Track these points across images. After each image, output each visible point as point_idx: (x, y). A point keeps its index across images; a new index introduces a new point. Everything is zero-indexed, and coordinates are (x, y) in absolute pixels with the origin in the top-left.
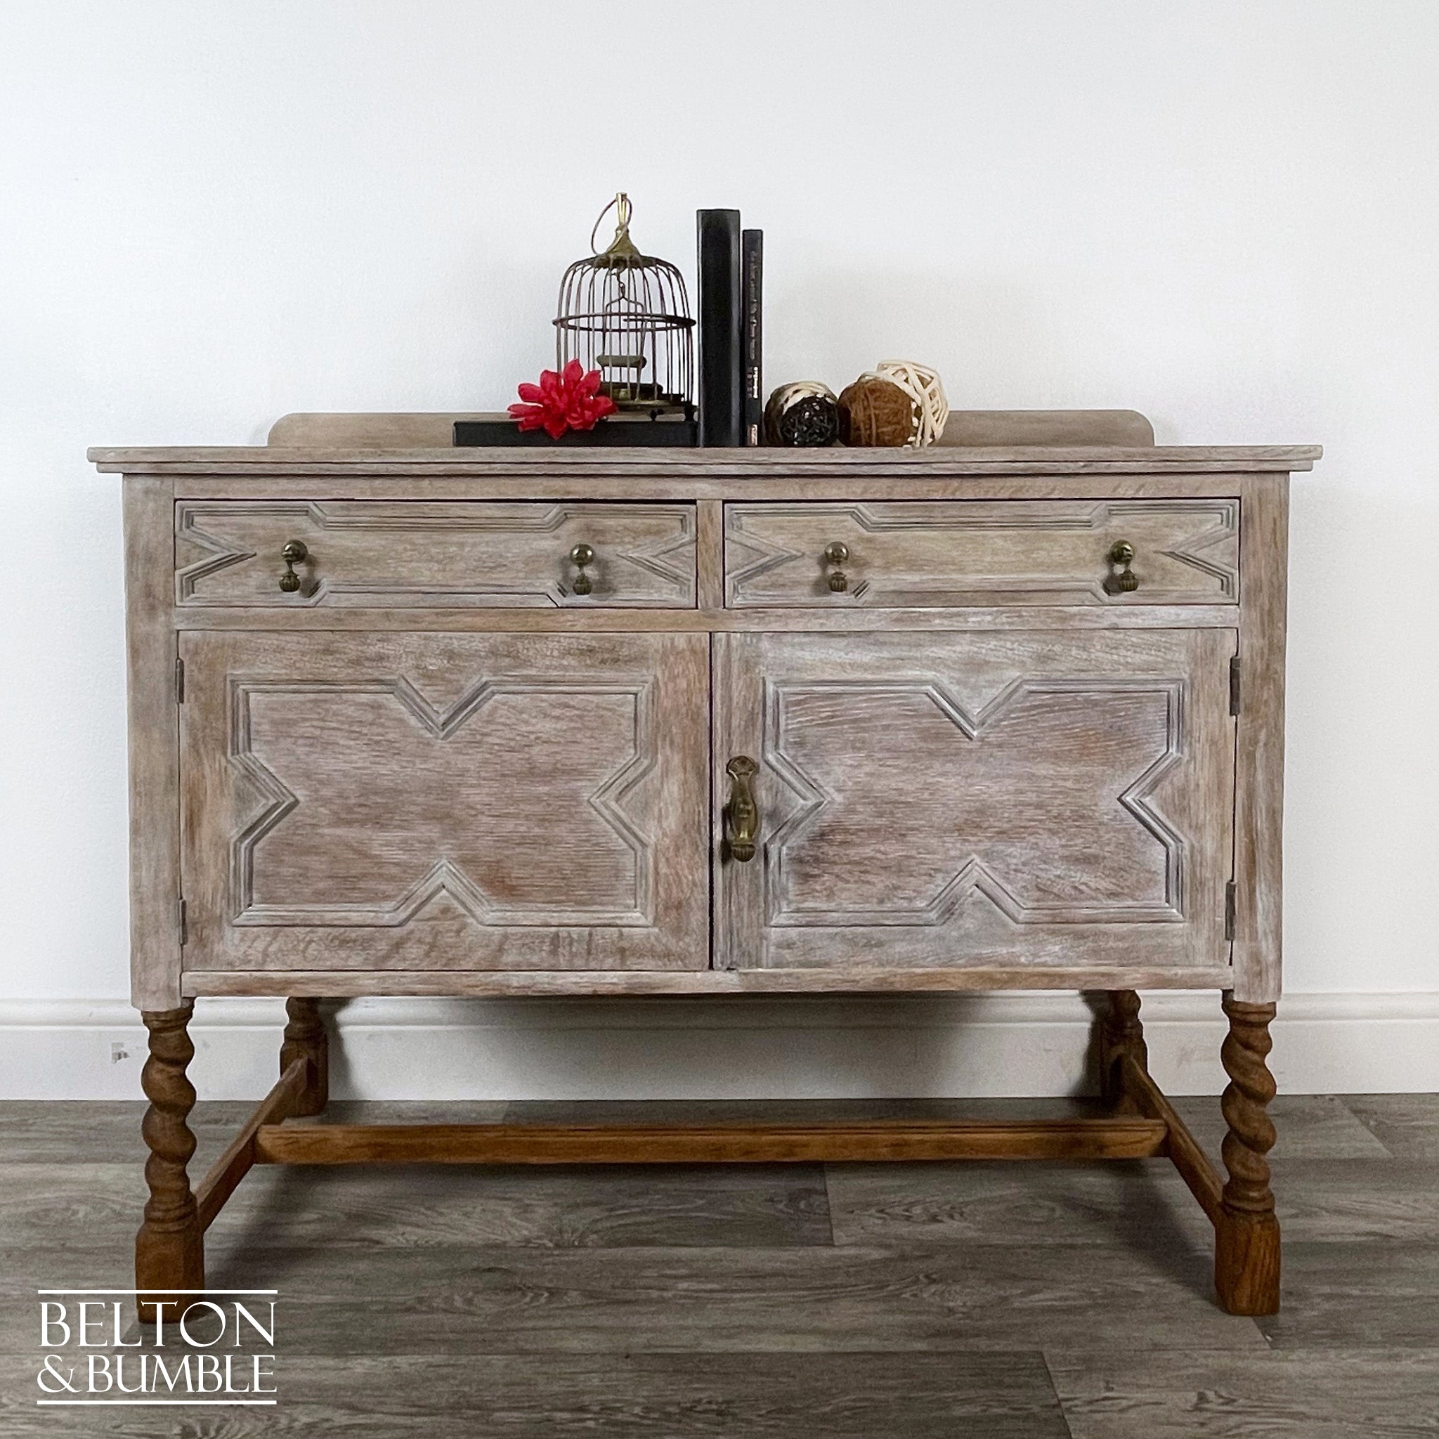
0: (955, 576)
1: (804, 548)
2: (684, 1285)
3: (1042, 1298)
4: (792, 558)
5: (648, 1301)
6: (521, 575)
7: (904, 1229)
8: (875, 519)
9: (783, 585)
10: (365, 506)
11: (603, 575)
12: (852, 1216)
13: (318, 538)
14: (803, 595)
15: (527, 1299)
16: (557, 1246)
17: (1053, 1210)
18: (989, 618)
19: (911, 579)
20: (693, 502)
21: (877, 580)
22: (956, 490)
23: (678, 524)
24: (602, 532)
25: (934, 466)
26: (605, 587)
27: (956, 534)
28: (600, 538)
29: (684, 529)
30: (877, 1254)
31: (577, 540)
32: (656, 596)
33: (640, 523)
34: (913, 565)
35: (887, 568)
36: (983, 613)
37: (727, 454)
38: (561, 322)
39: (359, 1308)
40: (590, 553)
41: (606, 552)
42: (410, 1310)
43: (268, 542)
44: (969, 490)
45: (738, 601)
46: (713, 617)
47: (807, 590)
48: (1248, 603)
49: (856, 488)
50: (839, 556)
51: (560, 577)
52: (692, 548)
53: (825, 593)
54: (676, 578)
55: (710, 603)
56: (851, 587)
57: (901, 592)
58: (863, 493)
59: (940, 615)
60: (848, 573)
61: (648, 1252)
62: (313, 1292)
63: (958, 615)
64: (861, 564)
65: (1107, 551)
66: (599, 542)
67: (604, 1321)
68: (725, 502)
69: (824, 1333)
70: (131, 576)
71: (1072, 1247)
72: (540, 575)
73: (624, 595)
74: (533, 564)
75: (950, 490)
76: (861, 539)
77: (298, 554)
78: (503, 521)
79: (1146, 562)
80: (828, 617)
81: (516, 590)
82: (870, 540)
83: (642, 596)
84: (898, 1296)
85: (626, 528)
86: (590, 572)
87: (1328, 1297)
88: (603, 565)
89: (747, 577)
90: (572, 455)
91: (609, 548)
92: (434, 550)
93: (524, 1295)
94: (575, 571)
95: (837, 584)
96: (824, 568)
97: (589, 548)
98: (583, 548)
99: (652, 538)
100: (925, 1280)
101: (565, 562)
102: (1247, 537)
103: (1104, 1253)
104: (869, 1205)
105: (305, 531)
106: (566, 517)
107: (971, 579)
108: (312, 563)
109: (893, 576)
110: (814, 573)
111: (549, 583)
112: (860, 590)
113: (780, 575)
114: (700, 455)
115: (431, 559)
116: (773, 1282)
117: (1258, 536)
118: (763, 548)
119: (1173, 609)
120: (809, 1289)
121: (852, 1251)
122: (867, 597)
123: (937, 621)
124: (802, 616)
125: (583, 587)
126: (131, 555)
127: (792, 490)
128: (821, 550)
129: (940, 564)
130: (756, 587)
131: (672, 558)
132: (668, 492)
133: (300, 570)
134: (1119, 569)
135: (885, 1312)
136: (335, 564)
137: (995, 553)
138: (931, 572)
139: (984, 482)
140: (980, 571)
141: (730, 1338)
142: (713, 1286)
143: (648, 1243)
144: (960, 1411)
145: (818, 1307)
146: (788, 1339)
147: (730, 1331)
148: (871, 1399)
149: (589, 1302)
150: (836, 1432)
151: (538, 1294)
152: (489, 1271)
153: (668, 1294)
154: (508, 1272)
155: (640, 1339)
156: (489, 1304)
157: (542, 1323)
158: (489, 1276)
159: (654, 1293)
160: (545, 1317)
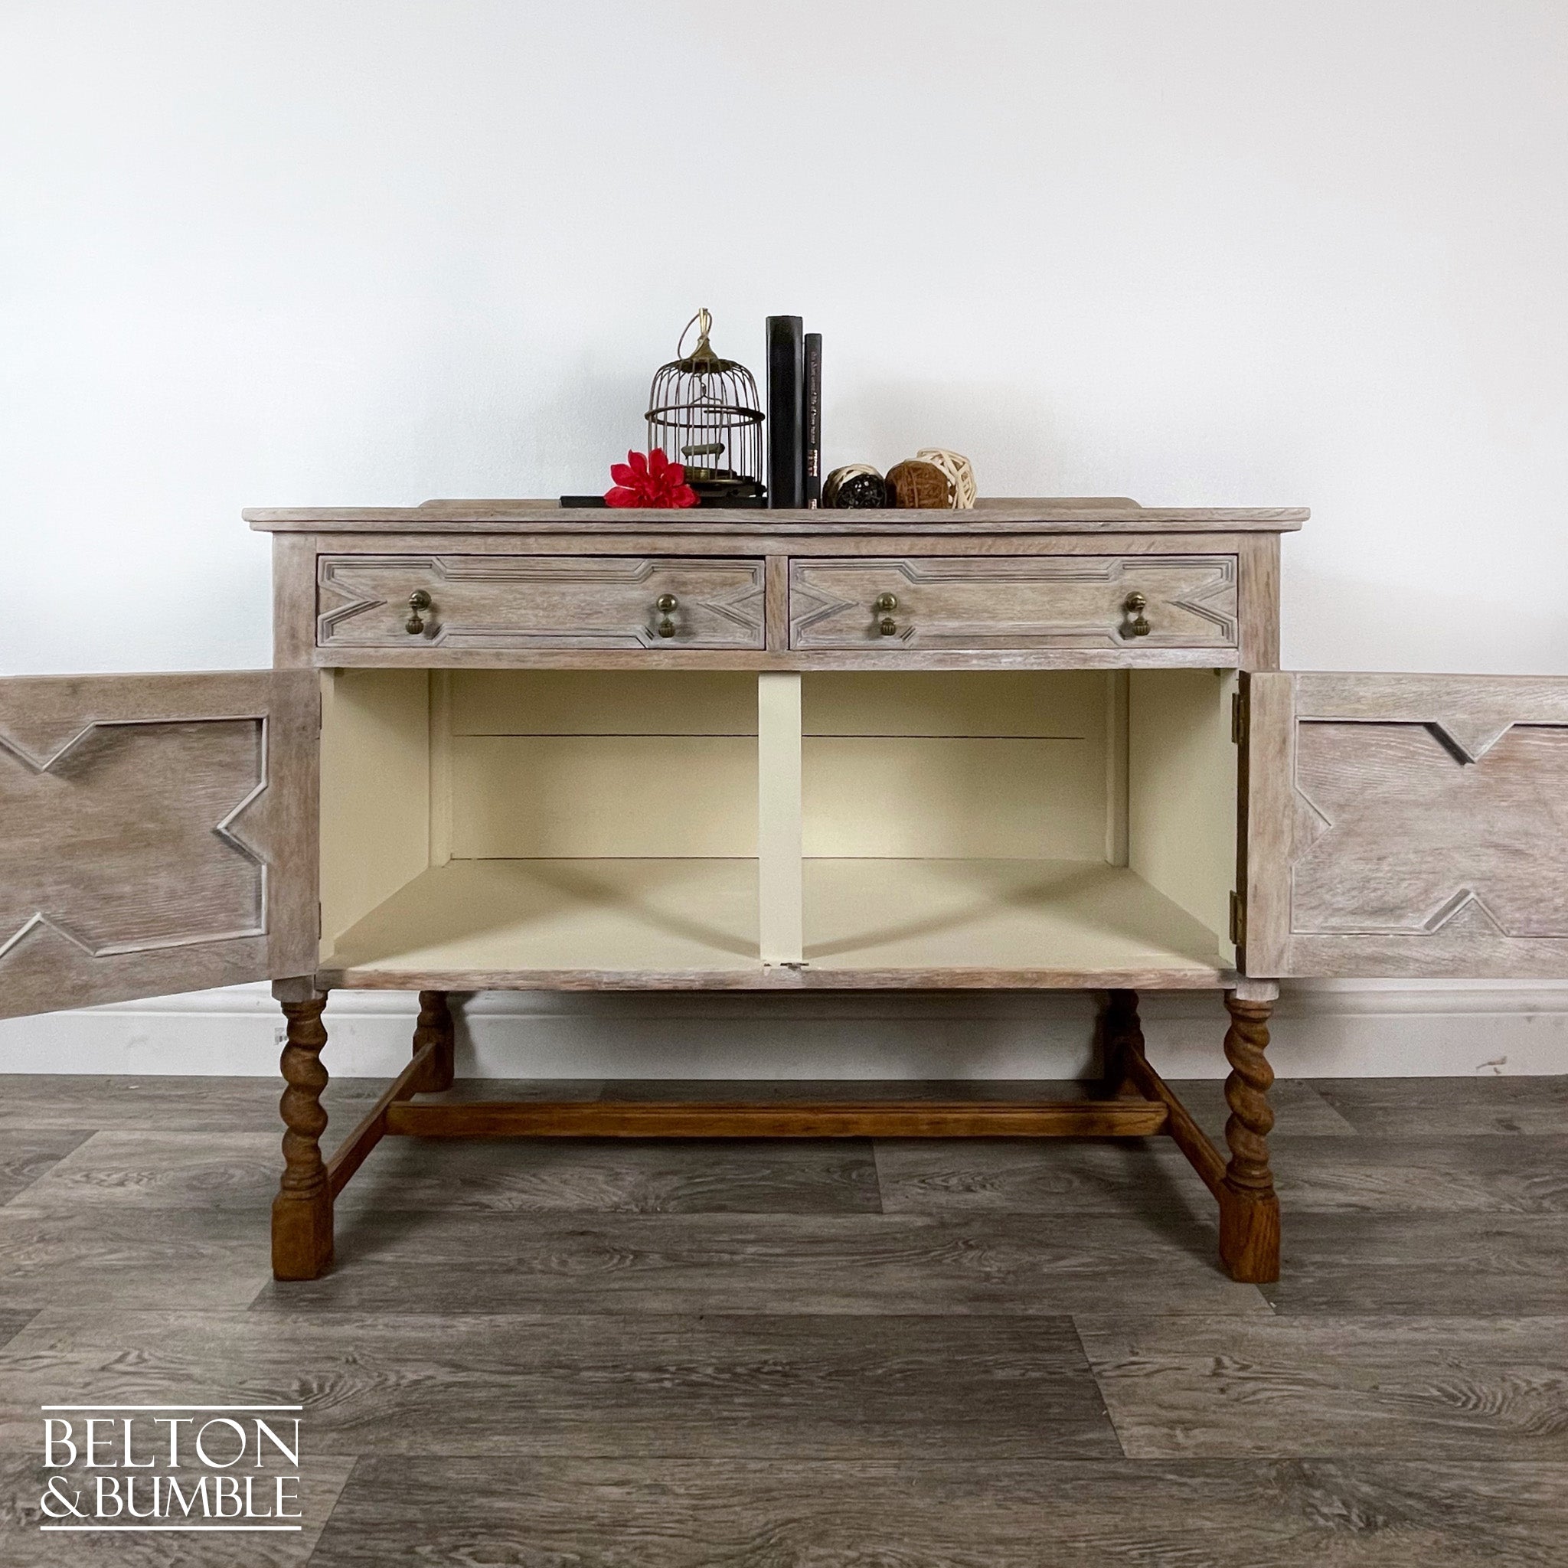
0: (990, 623)
1: (859, 597)
2: (751, 1249)
3: (1065, 1265)
4: (849, 606)
5: (722, 1264)
6: (615, 621)
7: (942, 1198)
8: (920, 572)
9: (841, 631)
10: (481, 560)
11: (685, 620)
12: (897, 1186)
13: (438, 587)
14: (857, 639)
15: (615, 1261)
16: (643, 1211)
17: (1070, 1182)
18: (1020, 659)
19: (951, 625)
20: (762, 557)
21: (922, 626)
22: (990, 547)
23: (750, 577)
24: (684, 584)
25: (972, 525)
26: (686, 632)
27: (990, 586)
28: (683, 589)
29: (755, 581)
30: (920, 1221)
31: (663, 590)
32: (730, 639)
33: (716, 575)
34: (953, 613)
35: (931, 615)
36: (1015, 655)
37: (793, 515)
38: (651, 416)
39: (467, 1268)
40: (673, 602)
41: (685, 601)
42: (510, 1271)
43: (394, 591)
44: (1002, 546)
45: (801, 644)
46: (778, 657)
47: (860, 634)
48: (1246, 646)
49: (905, 545)
50: (889, 604)
51: (647, 623)
52: (761, 597)
53: (877, 637)
54: (747, 623)
55: (777, 646)
56: (899, 632)
57: (943, 637)
58: (910, 549)
59: (976, 656)
60: (897, 620)
61: (721, 1217)
62: (428, 1252)
63: (992, 656)
64: (908, 612)
65: (1122, 601)
66: (681, 592)
67: (681, 1283)
68: (790, 557)
69: (875, 1296)
70: (278, 618)
71: (1091, 1216)
72: (631, 621)
73: (703, 638)
74: (625, 610)
75: (984, 548)
76: (908, 590)
77: (423, 602)
78: (599, 573)
79: (1156, 610)
80: (879, 657)
81: (610, 633)
82: (915, 591)
83: (718, 640)
84: (940, 1261)
85: (705, 581)
86: (673, 618)
87: (1321, 1265)
88: (685, 612)
89: (810, 622)
90: (658, 515)
91: (689, 598)
92: (539, 600)
93: (611, 1258)
94: (661, 617)
95: (887, 629)
96: (876, 616)
97: (673, 597)
98: (668, 597)
99: (728, 588)
100: (963, 1247)
101: (652, 610)
102: (1244, 589)
103: (1120, 1222)
104: (911, 1177)
105: (427, 582)
106: (653, 571)
107: (1005, 626)
108: (435, 610)
109: (936, 623)
110: (867, 620)
111: (639, 628)
112: (907, 634)
113: (838, 621)
114: (767, 515)
115: (538, 607)
116: (830, 1247)
117: (1253, 588)
118: (822, 598)
119: (1179, 652)
120: (861, 1254)
121: (897, 1219)
122: (913, 641)
123: (975, 662)
124: (856, 657)
125: (667, 631)
126: (279, 602)
127: (848, 547)
128: (873, 600)
129: (974, 612)
130: (816, 632)
131: (744, 606)
132: (740, 548)
133: (425, 616)
134: (1133, 617)
135: (930, 1277)
136: (454, 610)
137: (1024, 602)
138: (968, 619)
139: (1015, 540)
140: (1011, 619)
141: (792, 1300)
142: (778, 1251)
143: (721, 1209)
144: (1000, 1375)
145: (871, 1271)
146: (844, 1301)
147: (793, 1294)
148: (921, 1362)
149: (669, 1264)
150: (890, 1394)
151: (623, 1257)
152: (583, 1233)
153: (738, 1257)
154: (598, 1235)
155: (713, 1301)
156: (581, 1266)
157: (626, 1285)
158: (585, 1238)
159: (726, 1257)
160: (628, 1279)
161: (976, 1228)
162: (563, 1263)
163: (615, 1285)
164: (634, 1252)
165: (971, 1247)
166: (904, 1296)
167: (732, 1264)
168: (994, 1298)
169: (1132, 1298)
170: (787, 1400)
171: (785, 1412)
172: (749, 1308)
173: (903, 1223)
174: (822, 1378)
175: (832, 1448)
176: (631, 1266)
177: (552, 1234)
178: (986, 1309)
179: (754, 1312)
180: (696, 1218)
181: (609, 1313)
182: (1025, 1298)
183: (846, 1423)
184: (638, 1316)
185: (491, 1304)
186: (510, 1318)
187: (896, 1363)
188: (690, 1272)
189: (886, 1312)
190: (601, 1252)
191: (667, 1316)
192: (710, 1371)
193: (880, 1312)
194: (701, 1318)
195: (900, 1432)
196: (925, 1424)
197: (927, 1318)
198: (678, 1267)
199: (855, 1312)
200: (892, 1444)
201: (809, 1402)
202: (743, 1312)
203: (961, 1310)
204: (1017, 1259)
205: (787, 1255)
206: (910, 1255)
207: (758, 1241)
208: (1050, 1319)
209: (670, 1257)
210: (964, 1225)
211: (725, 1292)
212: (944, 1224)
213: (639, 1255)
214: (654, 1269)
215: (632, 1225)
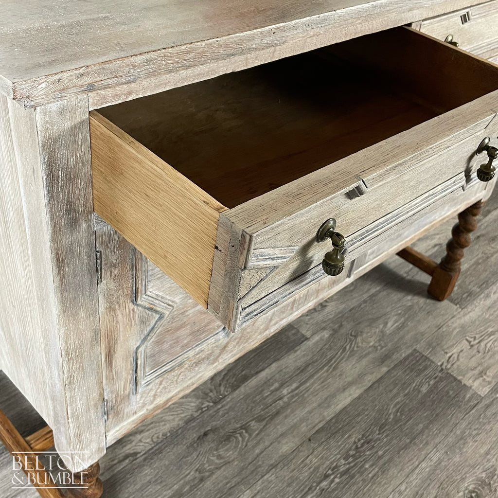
2: (285, 392)
5: (284, 408)
15: (240, 439)
16: (215, 403)
42: (202, 480)
61: (253, 382)
67: (281, 429)
68: (423, 21)
69: (352, 383)
84: (353, 350)
93: (236, 438)
100: (353, 338)
116: (311, 369)
120: (325, 365)
121: (317, 337)
135: (358, 361)
141: (329, 406)
142: (295, 385)
143: (245, 379)
144: (424, 389)
145: (338, 372)
146: (347, 393)
147: (326, 403)
148: (398, 403)
149: (264, 423)
150: (405, 424)
151: (241, 434)
152: (206, 434)
153: (285, 399)
154: (214, 430)
155: (304, 428)
156: (229, 452)
157: (261, 447)
158: (210, 437)
159: (281, 402)
160: (258, 443)
162: (219, 457)
163: (257, 451)
164: (241, 428)
165: (356, 337)
166: (361, 376)
167: (287, 405)
168: (387, 357)
169: (422, 328)
170: (380, 453)
171: (386, 458)
172: (320, 422)
174: (379, 434)
175: (414, 460)
176: (250, 435)
177: (192, 445)
178: (390, 363)
179: (324, 422)
180: (243, 389)
181: (274, 466)
182: (396, 349)
183: (406, 447)
184: (285, 460)
187: (392, 410)
188: (277, 420)
189: (365, 388)
190: (228, 438)
191: (297, 450)
192: (343, 462)
194: (310, 440)
195: (424, 437)
196: (426, 427)
197: (379, 381)
198: (268, 422)
199: (356, 395)
200: (427, 444)
201: (387, 448)
202: (320, 425)
203: (385, 369)
204: (375, 333)
205: (301, 385)
206: (341, 354)
207: (282, 386)
208: (411, 354)
209: (259, 419)
210: (341, 326)
211: (302, 420)
212: (335, 331)
213: (245, 427)
214: (261, 431)
215: (220, 413)
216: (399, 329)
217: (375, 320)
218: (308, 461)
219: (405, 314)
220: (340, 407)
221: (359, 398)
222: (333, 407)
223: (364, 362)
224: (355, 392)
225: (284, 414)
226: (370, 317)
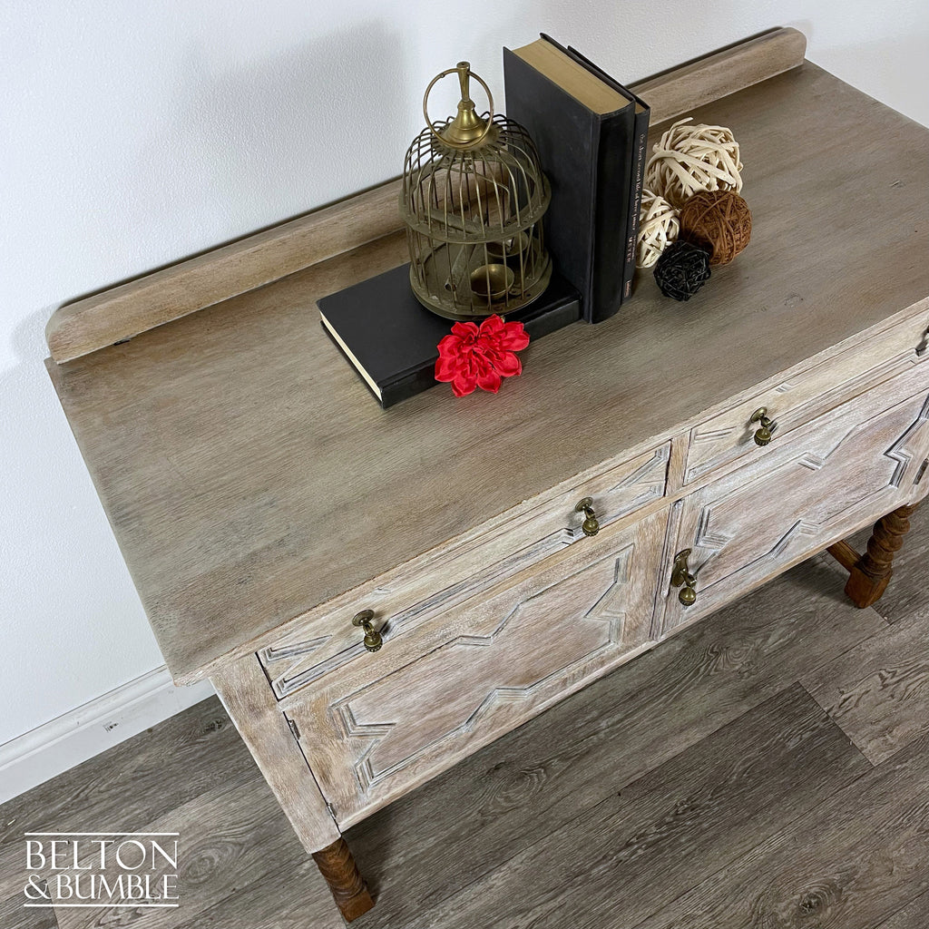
3: (774, 640)
5: (597, 746)
15: (536, 779)
19: (803, 405)
34: (805, 396)
42: (483, 824)
46: (674, 496)
47: (734, 446)
51: (567, 525)
55: (674, 490)
62: (419, 840)
65: (925, 329)
68: (692, 429)
69: (694, 723)
74: (548, 528)
80: (749, 457)
83: (626, 507)
84: (709, 674)
100: (713, 655)
105: (369, 603)
110: (741, 433)
113: (719, 446)
116: (644, 696)
120: (664, 693)
128: (748, 418)
135: (712, 691)
142: (618, 717)
144: (791, 745)
145: (679, 705)
146: (683, 736)
147: (651, 747)
148: (749, 760)
149: (569, 763)
150: (750, 790)
151: (538, 773)
152: (497, 768)
153: (602, 735)
154: (508, 764)
155: (615, 778)
156: (520, 795)
157: (559, 794)
158: (501, 773)
159: (595, 738)
160: (556, 789)
161: (711, 636)
162: (507, 799)
163: (553, 799)
164: (540, 766)
165: (717, 654)
166: (708, 715)
167: (602, 743)
168: (754, 689)
169: (817, 650)
170: (705, 825)
171: (710, 834)
172: (638, 772)
173: (669, 653)
174: (710, 800)
175: (747, 842)
176: (548, 777)
177: (479, 779)
178: (755, 700)
179: (643, 773)
181: (568, 821)
182: (769, 680)
183: (741, 823)
184: (584, 815)
185: (498, 856)
186: (519, 859)
187: (738, 767)
188: (584, 762)
189: (709, 732)
190: (521, 777)
191: (600, 805)
192: (654, 829)
193: (705, 735)
194: (619, 795)
195: (771, 813)
196: (778, 800)
197: (731, 724)
198: (574, 763)
199: (694, 742)
200: (771, 822)
201: (716, 820)
202: (638, 776)
203: (745, 708)
204: (747, 650)
205: (626, 718)
206: (691, 678)
207: (601, 715)
208: (790, 690)
209: (564, 757)
210: (701, 636)
211: (616, 767)
212: (691, 643)
213: (544, 766)
214: (563, 773)
215: (519, 743)
216: (783, 648)
217: (751, 631)
218: (610, 821)
219: (800, 624)
220: (669, 755)
221: (697, 745)
222: (660, 753)
223: (720, 693)
224: (695, 736)
225: (596, 755)
226: (746, 625)
